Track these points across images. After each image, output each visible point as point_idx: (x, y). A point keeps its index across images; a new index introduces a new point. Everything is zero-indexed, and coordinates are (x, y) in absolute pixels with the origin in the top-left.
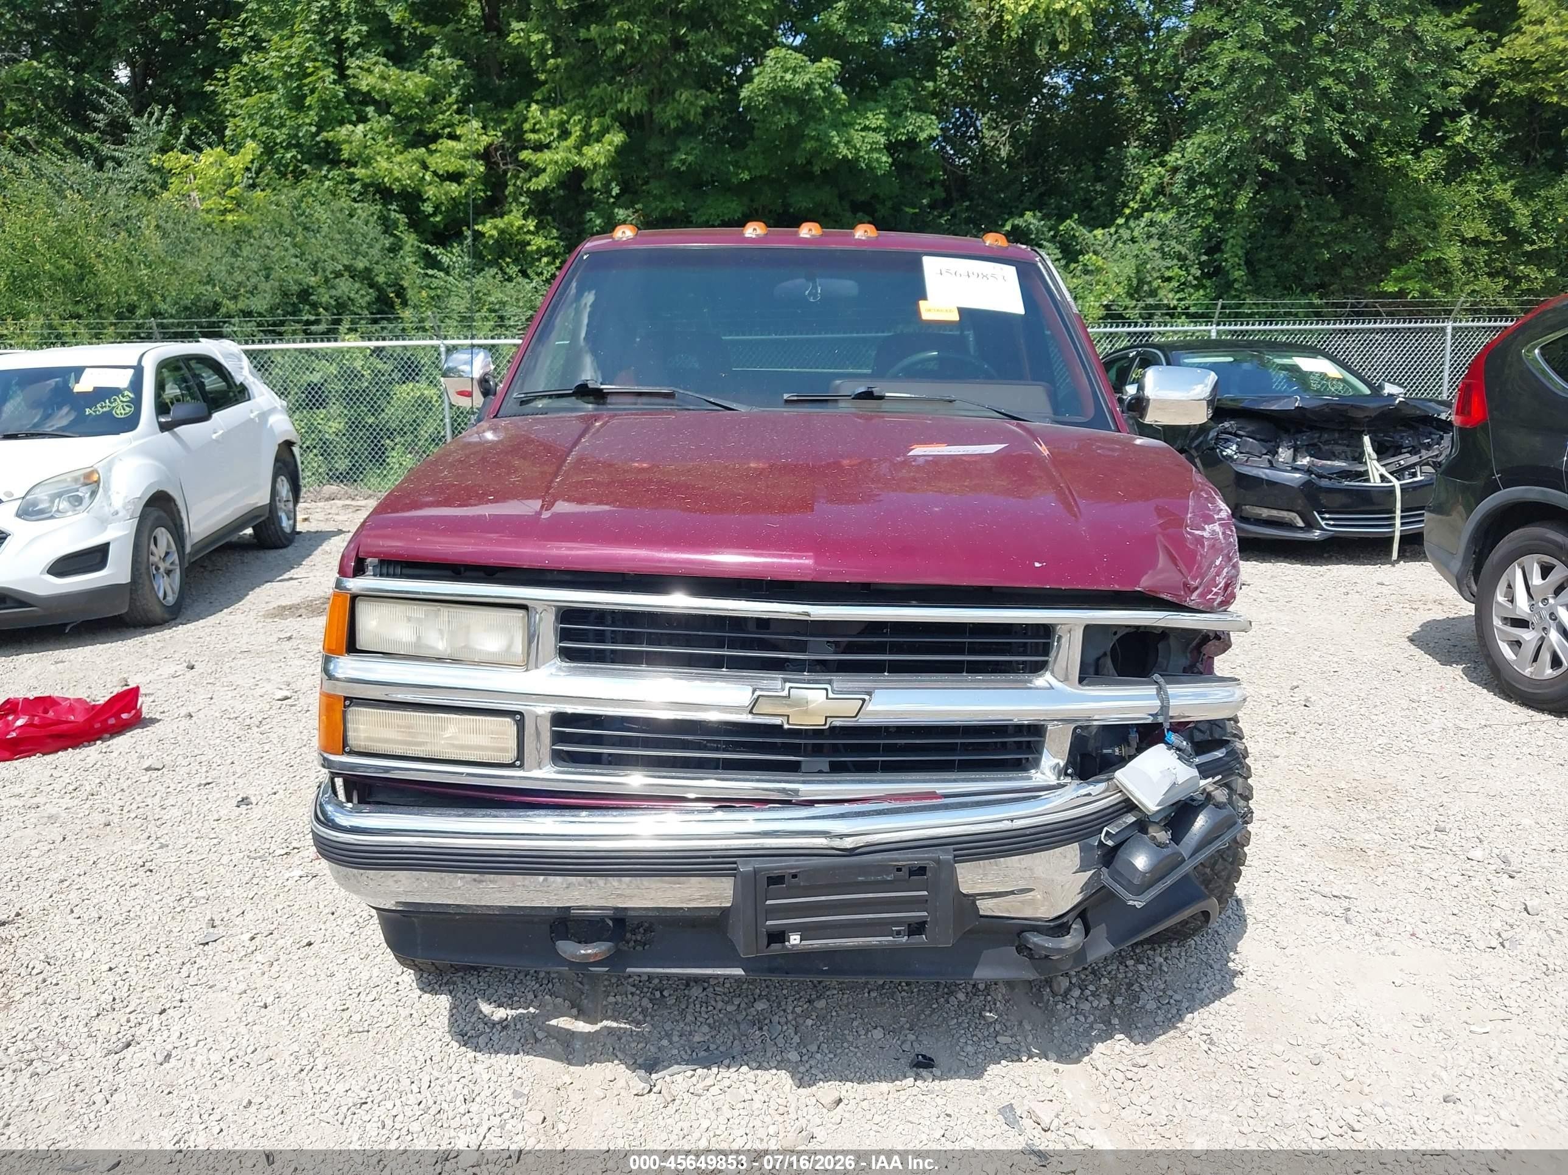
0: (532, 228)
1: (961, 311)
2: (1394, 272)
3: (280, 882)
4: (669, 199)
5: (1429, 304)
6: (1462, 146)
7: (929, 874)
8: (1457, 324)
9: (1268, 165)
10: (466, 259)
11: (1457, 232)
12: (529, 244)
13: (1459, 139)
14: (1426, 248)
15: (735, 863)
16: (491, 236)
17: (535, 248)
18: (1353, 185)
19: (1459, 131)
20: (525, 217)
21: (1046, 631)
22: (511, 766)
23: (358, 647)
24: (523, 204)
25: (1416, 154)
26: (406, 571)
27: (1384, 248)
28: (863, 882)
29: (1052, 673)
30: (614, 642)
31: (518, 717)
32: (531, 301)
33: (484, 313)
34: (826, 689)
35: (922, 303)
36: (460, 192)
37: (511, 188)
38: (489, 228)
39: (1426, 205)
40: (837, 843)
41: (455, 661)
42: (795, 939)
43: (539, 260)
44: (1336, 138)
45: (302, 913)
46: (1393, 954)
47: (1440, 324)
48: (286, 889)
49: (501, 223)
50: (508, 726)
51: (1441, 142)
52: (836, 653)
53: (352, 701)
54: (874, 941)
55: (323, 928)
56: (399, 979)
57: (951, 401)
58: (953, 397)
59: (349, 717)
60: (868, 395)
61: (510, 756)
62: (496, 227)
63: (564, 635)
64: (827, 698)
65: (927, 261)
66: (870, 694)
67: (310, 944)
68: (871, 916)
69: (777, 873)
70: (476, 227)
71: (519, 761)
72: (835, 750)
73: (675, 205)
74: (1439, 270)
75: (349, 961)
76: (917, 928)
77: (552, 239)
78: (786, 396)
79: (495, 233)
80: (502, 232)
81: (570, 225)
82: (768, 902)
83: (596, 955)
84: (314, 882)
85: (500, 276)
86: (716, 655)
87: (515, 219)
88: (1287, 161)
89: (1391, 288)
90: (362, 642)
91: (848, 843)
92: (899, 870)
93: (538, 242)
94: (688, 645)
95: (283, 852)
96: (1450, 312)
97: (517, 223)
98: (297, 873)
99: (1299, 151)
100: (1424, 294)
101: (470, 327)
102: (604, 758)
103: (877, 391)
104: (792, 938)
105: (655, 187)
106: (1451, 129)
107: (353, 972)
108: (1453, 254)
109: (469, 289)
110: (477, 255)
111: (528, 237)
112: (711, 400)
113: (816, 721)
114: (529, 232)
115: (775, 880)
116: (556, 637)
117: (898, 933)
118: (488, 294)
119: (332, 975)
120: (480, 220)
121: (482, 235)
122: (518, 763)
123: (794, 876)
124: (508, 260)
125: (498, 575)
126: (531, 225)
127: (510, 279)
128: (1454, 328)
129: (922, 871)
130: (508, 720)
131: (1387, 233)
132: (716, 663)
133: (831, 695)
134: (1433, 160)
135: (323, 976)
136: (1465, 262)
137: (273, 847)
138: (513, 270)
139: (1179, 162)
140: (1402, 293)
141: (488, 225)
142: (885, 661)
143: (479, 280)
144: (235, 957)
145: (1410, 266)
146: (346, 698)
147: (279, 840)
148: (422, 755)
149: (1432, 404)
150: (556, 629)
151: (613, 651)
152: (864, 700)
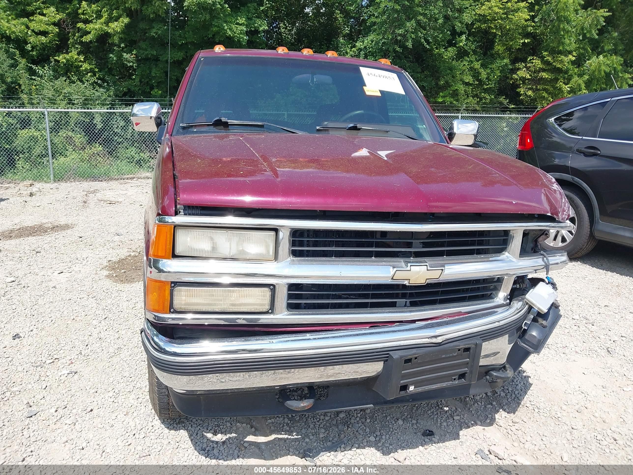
0: (82, 60)
1: (381, 92)
2: (441, 94)
3: (57, 378)
4: (149, 50)
5: (452, 107)
6: (462, 47)
7: (471, 351)
8: (462, 115)
9: (398, 49)
10: (51, 72)
11: (462, 80)
12: (81, 66)
13: (461, 44)
14: (452, 85)
15: (388, 354)
16: (63, 62)
17: (84, 68)
18: (424, 60)
19: (461, 41)
20: (79, 54)
21: (506, 233)
22: (266, 313)
23: (176, 254)
24: (77, 48)
25: (446, 48)
26: (202, 212)
27: (437, 84)
28: (444, 358)
29: (508, 252)
30: (308, 246)
31: (272, 287)
32: (84, 93)
33: (61, 97)
34: (427, 265)
35: (364, 87)
36: (46, 41)
37: (71, 40)
38: (62, 58)
39: (451, 69)
40: (434, 340)
41: (233, 259)
42: (412, 388)
43: (87, 74)
44: (422, 40)
45: (78, 394)
46: (574, 361)
47: (457, 115)
48: (62, 381)
49: (68, 57)
50: (267, 292)
51: (454, 45)
52: (423, 247)
53: (175, 284)
54: (444, 385)
55: (95, 400)
56: (153, 424)
57: (387, 132)
58: (388, 129)
59: (175, 293)
60: (355, 128)
61: (266, 308)
62: (65, 58)
63: (293, 244)
64: (428, 270)
65: (362, 69)
66: (444, 266)
67: (92, 410)
68: (444, 373)
69: (409, 357)
70: (55, 58)
71: (272, 310)
72: (411, 295)
73: (152, 52)
74: (455, 94)
75: (119, 417)
76: (462, 376)
77: (93, 65)
78: (318, 128)
79: (64, 61)
80: (68, 60)
81: (101, 59)
82: (403, 372)
83: (308, 406)
84: (76, 376)
85: (68, 81)
86: (355, 251)
87: (73, 54)
88: (405, 47)
89: (440, 100)
90: (178, 251)
91: (439, 340)
92: (459, 350)
93: (86, 66)
94: (343, 246)
95: (51, 361)
96: (460, 110)
97: (76, 57)
98: (65, 372)
99: (410, 44)
100: (451, 103)
101: (54, 104)
102: (303, 305)
103: (359, 126)
104: (411, 387)
105: (143, 45)
106: (458, 40)
107: (124, 423)
108: (461, 88)
109: (53, 86)
110: (55, 70)
111: (80, 64)
112: (285, 128)
113: (422, 281)
114: (81, 61)
115: (408, 361)
116: (290, 244)
117: (455, 379)
118: (63, 88)
119: (112, 426)
120: (57, 55)
121: (58, 61)
122: (270, 311)
123: (416, 358)
124: (72, 73)
125: (253, 213)
126: (82, 58)
127: (74, 82)
128: (461, 116)
129: (467, 350)
130: (266, 289)
131: (438, 79)
132: (369, 255)
133: (429, 269)
134: (451, 52)
135: (108, 428)
136: (465, 91)
137: (44, 360)
138: (75, 78)
139: (362, 47)
140: (444, 102)
141: (61, 57)
142: (444, 250)
143: (58, 83)
144: (51, 422)
145: (446, 92)
146: (172, 282)
147: (46, 356)
148: (217, 310)
149: (481, 143)
150: (289, 240)
151: (307, 251)
152: (442, 270)
